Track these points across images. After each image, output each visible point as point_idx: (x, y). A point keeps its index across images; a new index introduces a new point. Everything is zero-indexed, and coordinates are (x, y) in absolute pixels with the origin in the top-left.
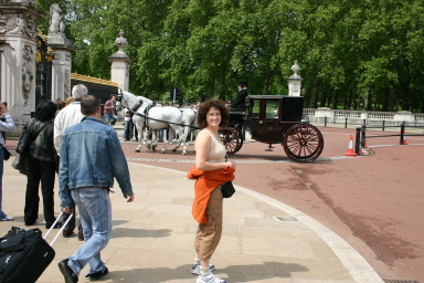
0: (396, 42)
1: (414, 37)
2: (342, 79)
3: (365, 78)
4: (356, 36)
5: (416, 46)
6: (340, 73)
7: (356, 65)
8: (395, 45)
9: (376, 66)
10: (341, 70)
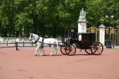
0: (31, 6)
1: (39, 4)
2: (7, 23)
3: (18, 22)
4: (13, 3)
5: (40, 7)
6: (6, 20)
7: (14, 16)
8: (31, 7)
9: (23, 16)
10: (7, 18)
